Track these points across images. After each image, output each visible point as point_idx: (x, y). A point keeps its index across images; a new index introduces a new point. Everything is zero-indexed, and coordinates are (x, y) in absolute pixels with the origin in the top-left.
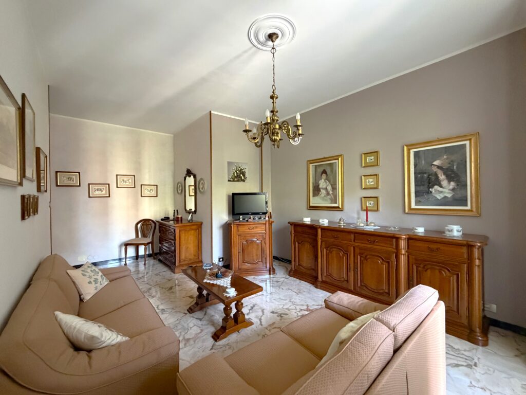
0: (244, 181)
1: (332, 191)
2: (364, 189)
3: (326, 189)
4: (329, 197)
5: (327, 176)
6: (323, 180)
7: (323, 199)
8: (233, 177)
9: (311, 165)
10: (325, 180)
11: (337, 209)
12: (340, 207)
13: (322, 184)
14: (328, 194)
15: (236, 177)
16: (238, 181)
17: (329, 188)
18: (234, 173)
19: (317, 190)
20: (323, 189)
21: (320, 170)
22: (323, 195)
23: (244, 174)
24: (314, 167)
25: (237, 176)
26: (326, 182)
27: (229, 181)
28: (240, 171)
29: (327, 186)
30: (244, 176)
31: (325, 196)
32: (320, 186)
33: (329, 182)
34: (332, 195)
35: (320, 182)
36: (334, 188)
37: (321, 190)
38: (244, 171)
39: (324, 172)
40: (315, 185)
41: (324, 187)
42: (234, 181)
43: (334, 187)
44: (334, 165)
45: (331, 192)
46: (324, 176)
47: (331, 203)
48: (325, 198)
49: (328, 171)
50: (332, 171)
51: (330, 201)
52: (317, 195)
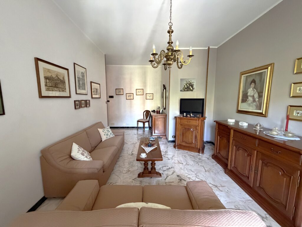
0: (192, 90)
1: (259, 98)
2: (293, 97)
3: (253, 96)
4: (255, 103)
5: (255, 84)
6: (251, 89)
7: (249, 105)
8: (184, 88)
9: (243, 76)
10: (253, 88)
11: (261, 114)
12: (264, 113)
13: (251, 92)
15: (186, 88)
16: (187, 91)
17: (256, 96)
18: (185, 86)
19: (245, 98)
20: (250, 96)
21: (250, 79)
22: (249, 102)
23: (192, 86)
24: (245, 77)
26: (254, 90)
27: (181, 91)
28: (189, 84)
29: (254, 94)
30: (192, 87)
31: (251, 103)
32: (249, 94)
34: (257, 102)
36: (260, 96)
37: (249, 97)
38: (192, 84)
39: (254, 81)
40: (244, 93)
41: (252, 94)
42: (185, 91)
43: (260, 94)
44: (264, 74)
45: (257, 100)
46: (253, 85)
47: (256, 109)
48: (251, 104)
50: (260, 80)
51: (255, 107)
52: (245, 102)
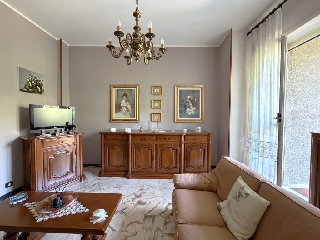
1: (132, 109)
2: (153, 108)
3: (126, 107)
5: (127, 97)
6: (124, 101)
8: (27, 87)
9: (114, 89)
12: (137, 120)
13: (123, 103)
14: (128, 110)
15: (30, 87)
16: (33, 92)
17: (129, 107)
18: (28, 83)
19: (119, 108)
20: (124, 107)
24: (117, 91)
25: (33, 86)
27: (21, 90)
28: (36, 82)
29: (128, 105)
30: (41, 88)
31: (125, 112)
33: (129, 102)
34: (131, 112)
35: (122, 102)
37: (122, 108)
38: (40, 82)
39: (125, 95)
40: (117, 104)
41: (125, 105)
42: (28, 91)
43: (133, 106)
44: (133, 91)
45: (130, 110)
46: (125, 98)
47: (130, 117)
48: (126, 113)
49: (128, 94)
50: (131, 95)
51: (129, 116)
52: (119, 112)
